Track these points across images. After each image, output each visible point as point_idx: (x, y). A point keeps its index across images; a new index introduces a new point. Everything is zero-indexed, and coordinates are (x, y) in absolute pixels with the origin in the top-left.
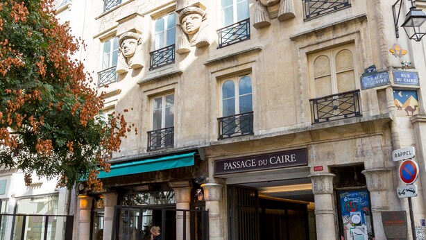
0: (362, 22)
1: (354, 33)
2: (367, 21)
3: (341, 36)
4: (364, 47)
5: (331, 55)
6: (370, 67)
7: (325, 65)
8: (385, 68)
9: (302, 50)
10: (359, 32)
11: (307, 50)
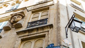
0: (50, 28)
1: (46, 32)
2: (53, 28)
3: (40, 33)
4: (50, 36)
5: (33, 42)
6: (51, 45)
7: (29, 46)
8: (59, 45)
9: (20, 38)
10: (48, 31)
11: (22, 38)
